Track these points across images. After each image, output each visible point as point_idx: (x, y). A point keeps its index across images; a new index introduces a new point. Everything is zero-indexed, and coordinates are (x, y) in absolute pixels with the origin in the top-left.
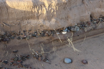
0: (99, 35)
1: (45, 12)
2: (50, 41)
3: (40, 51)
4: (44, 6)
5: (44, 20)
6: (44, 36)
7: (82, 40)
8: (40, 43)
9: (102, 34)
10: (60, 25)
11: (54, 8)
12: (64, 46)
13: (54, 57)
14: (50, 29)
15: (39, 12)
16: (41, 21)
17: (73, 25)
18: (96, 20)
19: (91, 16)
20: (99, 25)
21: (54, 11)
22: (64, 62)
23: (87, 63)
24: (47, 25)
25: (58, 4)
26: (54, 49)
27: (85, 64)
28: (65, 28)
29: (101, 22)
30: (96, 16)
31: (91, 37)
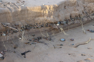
0: (76, 28)
1: (47, 12)
2: (51, 30)
3: (46, 35)
4: (47, 9)
5: (47, 17)
6: (48, 27)
8: (46, 31)
9: (77, 27)
10: (55, 20)
11: (52, 10)
14: (51, 22)
15: (44, 12)
16: (45, 17)
17: (62, 21)
18: (74, 19)
20: (76, 22)
21: (52, 12)
22: (60, 40)
24: (49, 19)
25: (54, 8)
27: (72, 40)
28: (58, 22)
29: (76, 20)
30: (73, 16)
31: (72, 29)
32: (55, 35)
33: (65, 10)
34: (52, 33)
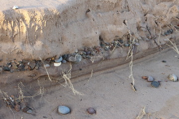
1: (25, 30)
2: (34, 78)
3: (17, 95)
4: (24, 20)
5: (24, 43)
6: (24, 70)
7: (87, 77)
8: (18, 81)
9: (119, 67)
10: (49, 52)
11: (40, 23)
12: (57, 88)
13: (41, 105)
14: (33, 58)
15: (15, 30)
16: (18, 45)
17: (72, 53)
19: (101, 38)
20: (115, 53)
21: (39, 29)
22: (57, 112)
23: (95, 112)
24: (28, 51)
25: (46, 17)
26: (40, 92)
27: (92, 114)
28: (58, 57)
29: (117, 47)
30: (110, 38)
32: (47, 93)
33: (86, 21)
34: (38, 88)
